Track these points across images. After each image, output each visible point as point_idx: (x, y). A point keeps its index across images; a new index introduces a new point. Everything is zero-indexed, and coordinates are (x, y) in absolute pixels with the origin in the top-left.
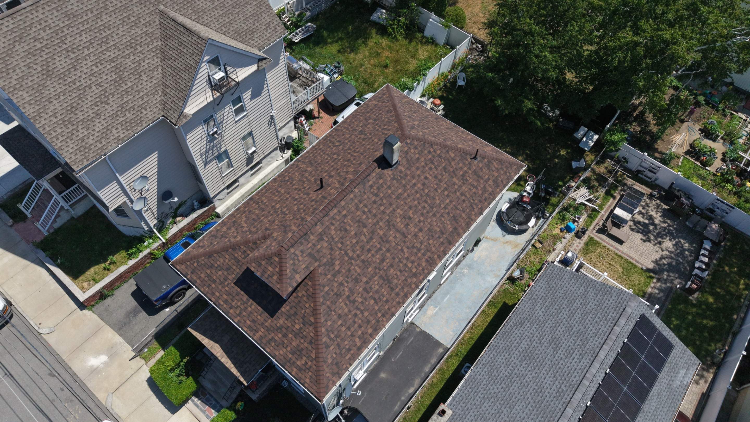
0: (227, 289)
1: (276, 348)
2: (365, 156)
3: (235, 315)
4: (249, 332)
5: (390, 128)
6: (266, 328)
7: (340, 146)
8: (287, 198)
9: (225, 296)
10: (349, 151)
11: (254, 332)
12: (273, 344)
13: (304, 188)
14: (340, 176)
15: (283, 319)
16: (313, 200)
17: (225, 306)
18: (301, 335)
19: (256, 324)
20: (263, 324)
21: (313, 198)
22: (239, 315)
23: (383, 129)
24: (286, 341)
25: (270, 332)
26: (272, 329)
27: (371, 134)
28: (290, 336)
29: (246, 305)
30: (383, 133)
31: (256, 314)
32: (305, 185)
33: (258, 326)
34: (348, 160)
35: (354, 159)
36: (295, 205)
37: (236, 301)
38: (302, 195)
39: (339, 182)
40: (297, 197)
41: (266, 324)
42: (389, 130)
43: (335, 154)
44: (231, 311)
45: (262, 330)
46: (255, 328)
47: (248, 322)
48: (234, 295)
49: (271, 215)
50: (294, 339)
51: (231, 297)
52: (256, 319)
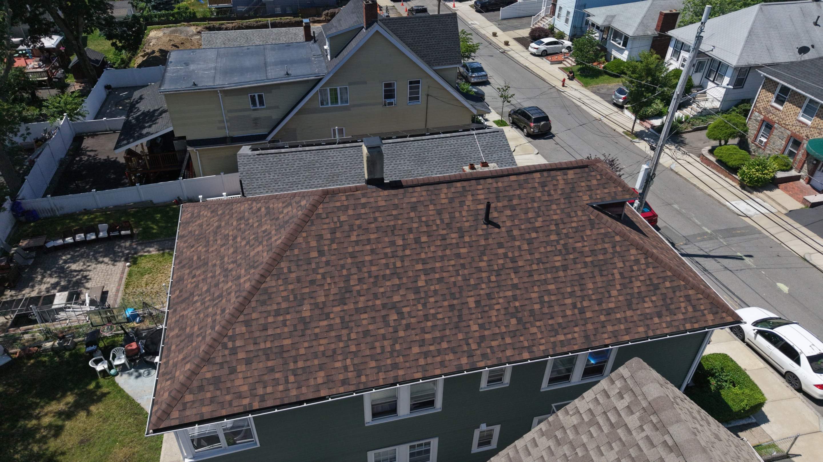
2: (396, 217)
5: (313, 244)
7: (394, 307)
8: (539, 261)
10: (399, 264)
13: (505, 255)
14: (452, 218)
16: (513, 208)
21: (508, 212)
23: (321, 253)
27: (343, 267)
30: (333, 241)
32: (501, 262)
34: (417, 240)
35: (410, 230)
36: (536, 230)
38: (517, 243)
39: (462, 203)
40: (525, 247)
42: (320, 237)
43: (417, 290)
49: (574, 249)
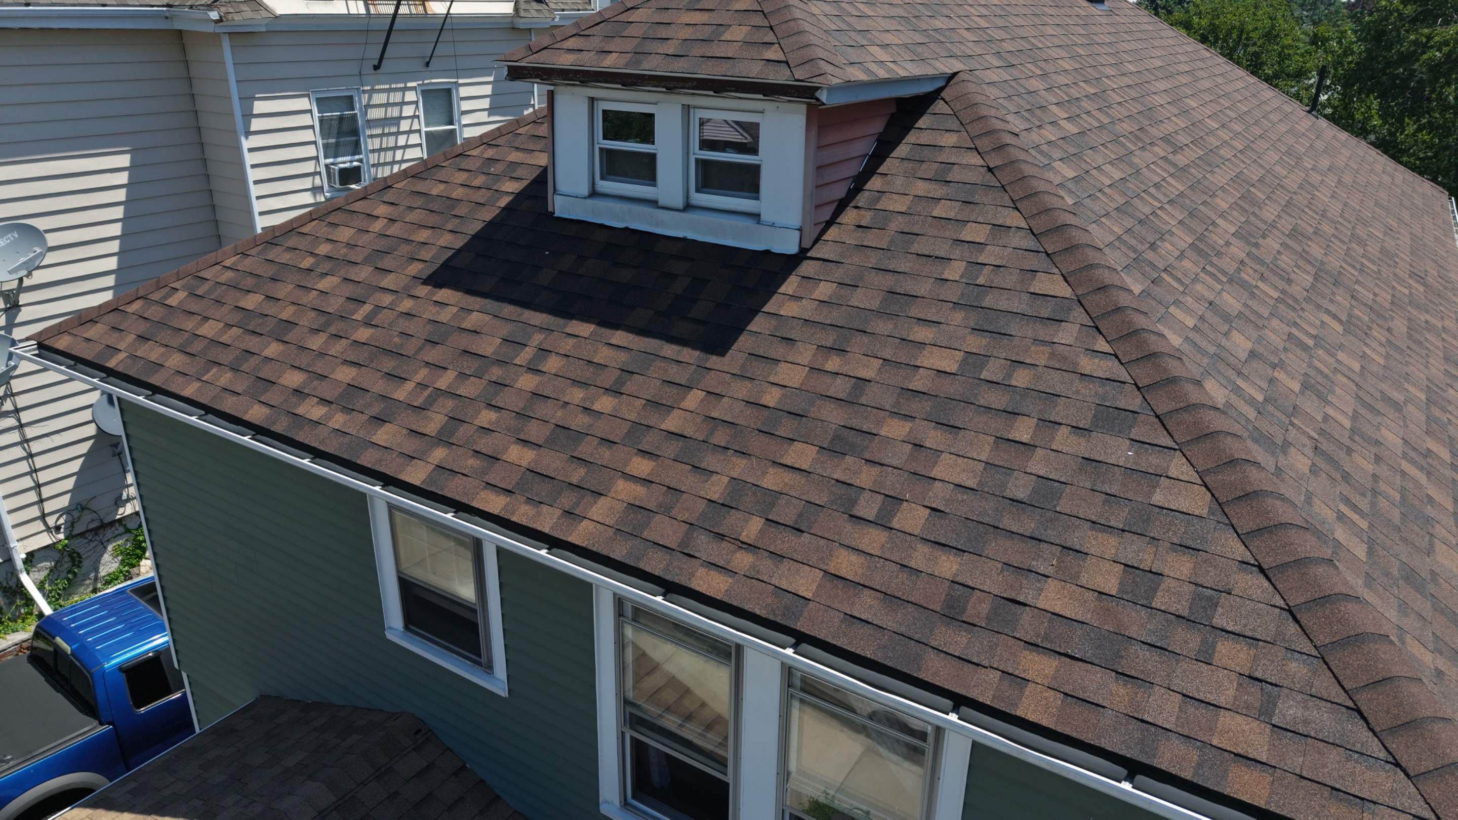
0: (363, 334)
1: (785, 542)
3: (411, 445)
4: (523, 514)
6: (671, 449)
9: (346, 374)
11: (567, 500)
12: (753, 528)
15: (805, 354)
17: (339, 420)
18: (996, 399)
19: (585, 449)
20: (639, 428)
22: (443, 439)
24: (866, 477)
25: (710, 461)
26: (721, 437)
28: (896, 429)
29: (496, 373)
31: (577, 395)
33: (605, 455)
37: (422, 374)
41: (672, 423)
44: (383, 435)
45: (642, 467)
46: (577, 475)
47: (519, 455)
48: (410, 348)
50: (933, 437)
51: (389, 364)
52: (579, 421)
